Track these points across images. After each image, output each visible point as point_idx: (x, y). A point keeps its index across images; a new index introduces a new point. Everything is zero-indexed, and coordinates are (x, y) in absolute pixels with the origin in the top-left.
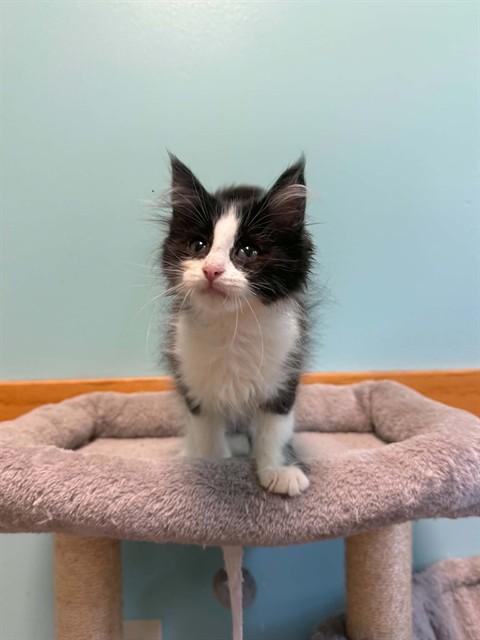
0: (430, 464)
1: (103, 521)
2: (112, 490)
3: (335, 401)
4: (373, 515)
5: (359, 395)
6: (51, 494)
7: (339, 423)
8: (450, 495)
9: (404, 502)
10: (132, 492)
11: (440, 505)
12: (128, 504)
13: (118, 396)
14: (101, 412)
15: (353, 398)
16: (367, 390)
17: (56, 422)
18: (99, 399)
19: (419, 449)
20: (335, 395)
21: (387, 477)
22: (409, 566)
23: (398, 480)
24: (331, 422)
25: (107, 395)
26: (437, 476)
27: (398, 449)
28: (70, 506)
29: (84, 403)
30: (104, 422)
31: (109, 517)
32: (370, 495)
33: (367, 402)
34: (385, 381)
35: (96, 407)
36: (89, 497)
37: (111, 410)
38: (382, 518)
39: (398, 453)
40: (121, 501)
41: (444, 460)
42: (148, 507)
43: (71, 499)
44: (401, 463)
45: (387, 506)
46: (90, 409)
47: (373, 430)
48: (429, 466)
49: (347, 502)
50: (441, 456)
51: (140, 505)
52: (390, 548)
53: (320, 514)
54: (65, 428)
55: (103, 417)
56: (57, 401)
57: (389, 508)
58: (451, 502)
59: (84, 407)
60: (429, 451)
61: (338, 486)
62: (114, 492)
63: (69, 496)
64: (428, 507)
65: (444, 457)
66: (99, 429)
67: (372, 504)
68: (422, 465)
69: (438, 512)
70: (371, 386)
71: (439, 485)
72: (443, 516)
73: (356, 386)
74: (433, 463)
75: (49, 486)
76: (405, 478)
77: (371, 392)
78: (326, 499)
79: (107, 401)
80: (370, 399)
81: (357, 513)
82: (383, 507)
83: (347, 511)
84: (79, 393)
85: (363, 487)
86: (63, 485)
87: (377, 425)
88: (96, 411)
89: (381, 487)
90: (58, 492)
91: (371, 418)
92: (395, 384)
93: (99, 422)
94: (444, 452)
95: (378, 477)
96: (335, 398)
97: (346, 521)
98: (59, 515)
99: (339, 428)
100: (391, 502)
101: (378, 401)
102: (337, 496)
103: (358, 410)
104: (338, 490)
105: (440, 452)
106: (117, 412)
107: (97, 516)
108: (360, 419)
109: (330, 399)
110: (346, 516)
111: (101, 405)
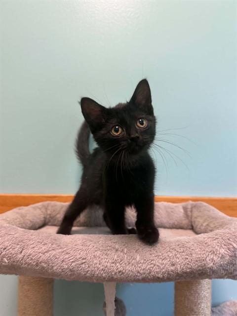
0: (223, 245)
1: (37, 265)
2: (44, 248)
3: (172, 212)
4: (188, 270)
5: (185, 209)
6: (11, 250)
7: (174, 223)
8: (233, 266)
9: (206, 265)
10: (54, 250)
11: (227, 270)
12: (51, 257)
13: (58, 203)
14: (49, 212)
15: (182, 211)
16: (189, 207)
17: (23, 216)
18: (48, 205)
19: (216, 237)
20: (172, 209)
21: (197, 250)
22: (209, 304)
23: (203, 252)
24: (170, 223)
25: (53, 203)
26: (226, 252)
27: (205, 236)
28: (20, 256)
29: (40, 207)
30: (50, 217)
31: (40, 263)
32: (188, 258)
33: (189, 213)
34: (199, 202)
35: (46, 209)
36: (30, 251)
37: (54, 211)
38: (194, 273)
39: (204, 238)
40: (47, 255)
41: (231, 244)
42: (61, 257)
43: (21, 252)
44: (206, 244)
45: (196, 266)
46: (44, 210)
47: (192, 228)
48: (221, 246)
49: (173, 260)
50: (229, 242)
51: (58, 257)
52: (199, 294)
53: (157, 264)
54: (27, 219)
55: (50, 215)
56: (27, 205)
57: (198, 267)
58: (234, 270)
59: (40, 209)
60: (222, 238)
61: (169, 251)
62: (45, 249)
63: (20, 250)
64: (220, 271)
65: (231, 242)
66: (47, 221)
67: (188, 264)
68: (218, 246)
69: (226, 275)
70: (192, 205)
71: (227, 258)
72: (229, 277)
73: (184, 204)
74: (225, 245)
75: (10, 245)
76: (207, 251)
77: (192, 208)
78: (161, 257)
79: (52, 207)
80: (191, 211)
81: (179, 268)
82: (194, 266)
83: (173, 265)
84: (38, 202)
85: (183, 254)
86: (18, 244)
87: (194, 226)
88: (46, 211)
89: (194, 255)
90: (15, 248)
91: (191, 222)
92: (205, 204)
93: (48, 216)
94: (231, 239)
95: (193, 250)
96: (172, 210)
97: (172, 271)
98: (14, 262)
99: (174, 226)
100: (200, 264)
101: (196, 213)
102: (168, 256)
103: (185, 217)
104: (169, 253)
105: (228, 239)
106: (57, 212)
107: (34, 262)
108: (185, 222)
109: (169, 210)
110: (172, 268)
111: (49, 208)
